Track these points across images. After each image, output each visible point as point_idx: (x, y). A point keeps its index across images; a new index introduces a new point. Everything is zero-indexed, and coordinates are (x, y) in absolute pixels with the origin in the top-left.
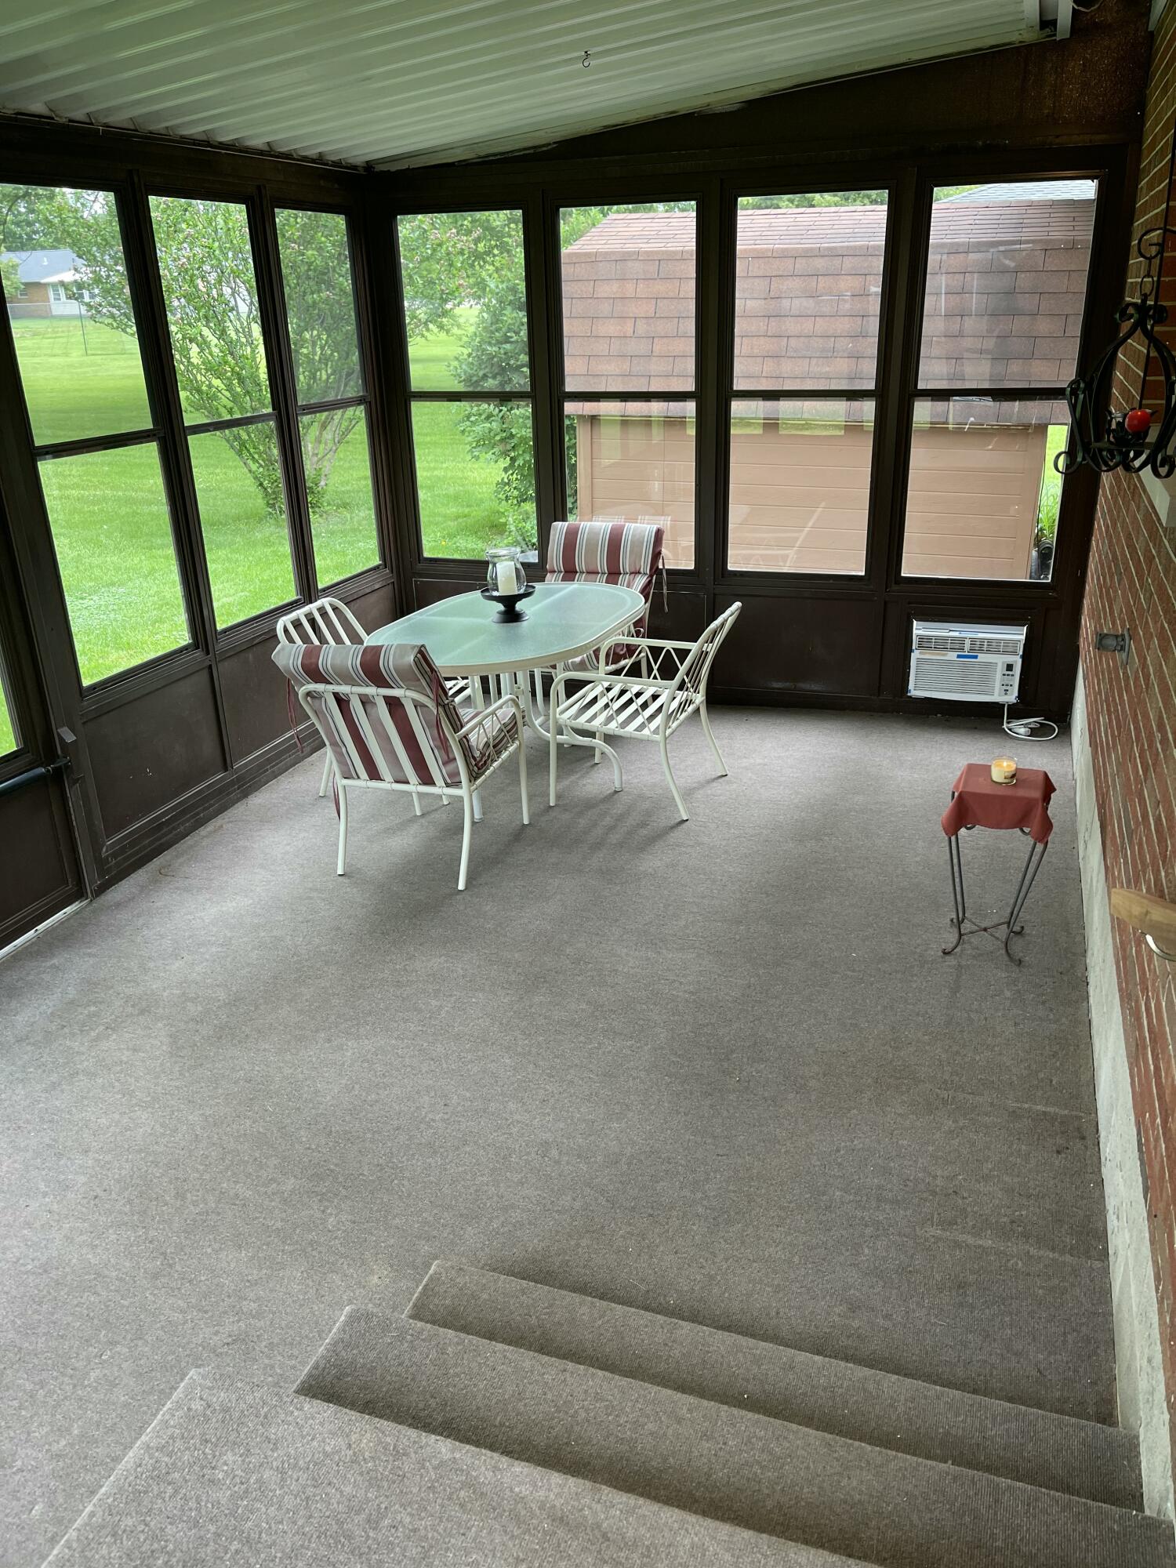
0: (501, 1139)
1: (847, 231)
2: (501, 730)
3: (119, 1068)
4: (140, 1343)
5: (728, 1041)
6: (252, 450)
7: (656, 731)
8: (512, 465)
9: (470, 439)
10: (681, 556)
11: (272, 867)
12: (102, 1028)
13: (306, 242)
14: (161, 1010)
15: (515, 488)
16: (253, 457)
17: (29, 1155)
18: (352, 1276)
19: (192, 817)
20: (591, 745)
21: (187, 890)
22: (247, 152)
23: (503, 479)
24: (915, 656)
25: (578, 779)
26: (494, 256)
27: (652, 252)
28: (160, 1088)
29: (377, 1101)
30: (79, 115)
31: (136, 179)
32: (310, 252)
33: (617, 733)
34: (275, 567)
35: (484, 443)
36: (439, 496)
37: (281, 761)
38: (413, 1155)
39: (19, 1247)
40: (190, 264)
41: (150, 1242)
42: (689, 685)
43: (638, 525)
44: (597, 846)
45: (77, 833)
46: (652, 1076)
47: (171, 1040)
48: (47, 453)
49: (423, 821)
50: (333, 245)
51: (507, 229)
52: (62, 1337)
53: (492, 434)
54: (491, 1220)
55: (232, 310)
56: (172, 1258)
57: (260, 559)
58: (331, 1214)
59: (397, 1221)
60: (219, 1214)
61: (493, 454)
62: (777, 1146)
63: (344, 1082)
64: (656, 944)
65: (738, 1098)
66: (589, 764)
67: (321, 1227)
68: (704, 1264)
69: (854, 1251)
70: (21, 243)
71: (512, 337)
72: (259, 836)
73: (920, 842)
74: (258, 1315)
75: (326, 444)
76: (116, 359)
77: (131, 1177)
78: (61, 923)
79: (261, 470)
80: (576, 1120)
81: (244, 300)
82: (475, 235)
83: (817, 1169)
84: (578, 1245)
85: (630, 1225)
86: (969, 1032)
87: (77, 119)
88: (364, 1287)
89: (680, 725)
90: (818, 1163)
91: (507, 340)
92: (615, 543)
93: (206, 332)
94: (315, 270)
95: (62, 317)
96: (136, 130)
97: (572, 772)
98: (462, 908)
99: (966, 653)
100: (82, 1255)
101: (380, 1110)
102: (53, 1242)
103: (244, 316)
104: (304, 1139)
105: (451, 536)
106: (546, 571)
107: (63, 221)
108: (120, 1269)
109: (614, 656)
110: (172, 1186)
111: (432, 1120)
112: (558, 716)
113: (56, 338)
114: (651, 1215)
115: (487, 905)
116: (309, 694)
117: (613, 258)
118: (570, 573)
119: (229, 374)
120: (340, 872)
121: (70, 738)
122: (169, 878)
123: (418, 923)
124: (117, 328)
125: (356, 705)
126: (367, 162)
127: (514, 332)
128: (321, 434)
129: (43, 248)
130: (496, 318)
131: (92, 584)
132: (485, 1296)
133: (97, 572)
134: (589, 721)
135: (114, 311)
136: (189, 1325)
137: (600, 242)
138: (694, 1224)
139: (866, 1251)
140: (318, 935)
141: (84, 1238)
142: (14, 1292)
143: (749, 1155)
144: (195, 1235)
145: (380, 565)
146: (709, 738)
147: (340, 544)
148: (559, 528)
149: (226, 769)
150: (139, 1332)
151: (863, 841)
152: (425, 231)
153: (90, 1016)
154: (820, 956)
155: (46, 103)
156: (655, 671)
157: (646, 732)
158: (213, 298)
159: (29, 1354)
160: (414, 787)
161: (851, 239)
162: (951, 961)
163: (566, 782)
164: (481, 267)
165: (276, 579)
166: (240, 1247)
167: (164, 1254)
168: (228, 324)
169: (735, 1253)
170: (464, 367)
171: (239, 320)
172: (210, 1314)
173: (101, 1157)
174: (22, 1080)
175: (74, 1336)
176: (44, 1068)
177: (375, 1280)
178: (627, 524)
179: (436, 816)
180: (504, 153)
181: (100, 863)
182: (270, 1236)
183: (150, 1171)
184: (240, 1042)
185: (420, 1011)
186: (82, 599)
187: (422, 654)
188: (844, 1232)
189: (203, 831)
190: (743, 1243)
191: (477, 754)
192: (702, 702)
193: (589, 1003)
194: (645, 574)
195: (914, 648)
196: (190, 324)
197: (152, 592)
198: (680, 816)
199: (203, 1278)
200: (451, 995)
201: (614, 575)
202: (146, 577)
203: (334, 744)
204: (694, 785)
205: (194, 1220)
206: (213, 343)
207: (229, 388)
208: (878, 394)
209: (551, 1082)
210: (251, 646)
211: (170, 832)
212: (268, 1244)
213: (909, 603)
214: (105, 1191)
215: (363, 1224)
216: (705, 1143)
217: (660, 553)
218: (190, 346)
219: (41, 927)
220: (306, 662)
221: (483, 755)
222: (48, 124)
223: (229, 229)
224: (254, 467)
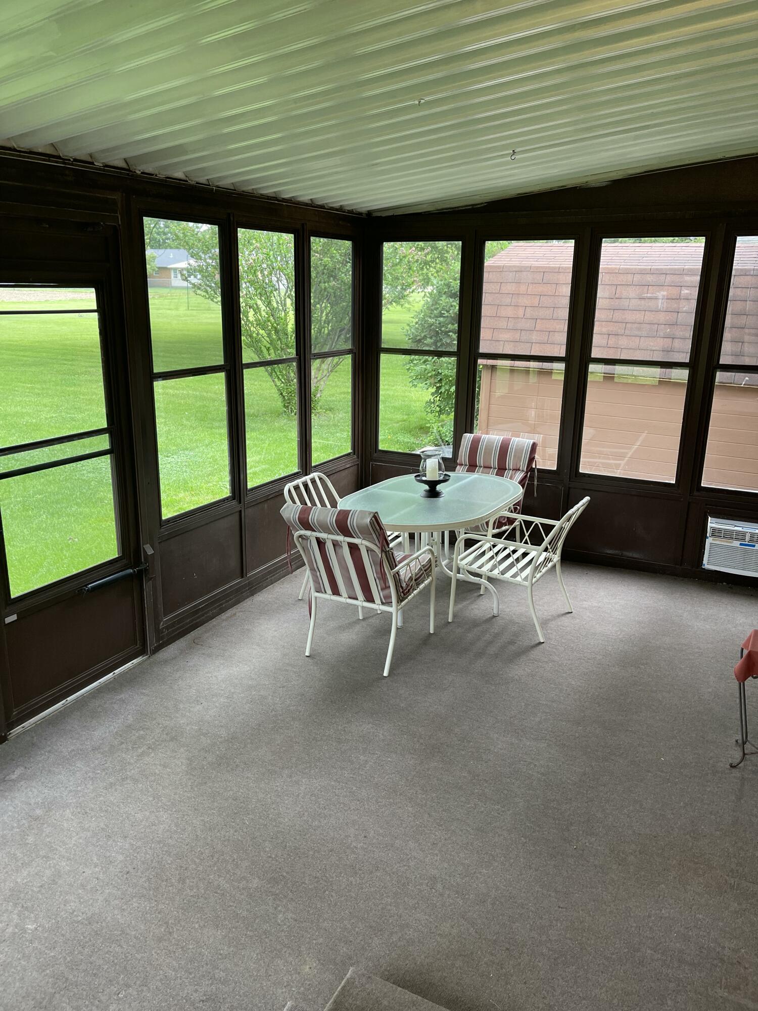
0: (402, 869)
1: (669, 258)
2: (421, 569)
3: (153, 778)
4: (145, 989)
5: (569, 816)
6: (278, 373)
7: (526, 579)
8: (436, 392)
9: (412, 374)
10: (548, 460)
11: (265, 646)
12: (145, 748)
13: (324, 253)
14: (184, 740)
15: (437, 406)
16: (279, 377)
17: (89, 834)
18: (291, 964)
19: (218, 606)
20: (479, 583)
21: (209, 656)
22: (298, 204)
23: (430, 399)
24: (709, 541)
25: (469, 604)
26: (436, 264)
27: (539, 267)
28: (177, 796)
29: (319, 827)
30: (203, 180)
31: (232, 219)
32: (326, 259)
33: (498, 577)
34: (285, 445)
35: (422, 377)
36: (389, 407)
37: (277, 574)
38: (341, 873)
39: (75, 902)
40: (255, 263)
41: (159, 913)
42: (550, 550)
43: (520, 439)
44: (480, 654)
45: (146, 612)
46: (513, 835)
47: (188, 762)
48: (160, 377)
49: (364, 623)
50: (341, 255)
51: (446, 248)
52: (95, 975)
53: (426, 372)
54: (392, 933)
55: (276, 290)
56: (172, 927)
57: (276, 440)
58: (280, 911)
59: (326, 924)
60: (206, 899)
61: (426, 384)
62: (604, 906)
63: (298, 809)
64: (518, 733)
65: (575, 862)
66: (476, 594)
67: (273, 920)
68: (546, 995)
69: (660, 1001)
70: (159, 244)
71: (444, 314)
72: (258, 623)
73: (712, 677)
74: (225, 982)
75: (323, 372)
76: (204, 313)
77: (152, 861)
78: (130, 669)
79: (282, 385)
80: (456, 862)
81: (284, 285)
82: (426, 251)
83: (633, 929)
84: (453, 965)
85: (492, 954)
86: (750, 833)
87: (201, 182)
88: (299, 973)
89: (542, 576)
90: (635, 925)
91: (441, 315)
92: (504, 449)
93: (259, 302)
94: (328, 269)
95: (176, 288)
96: (235, 190)
97: (464, 599)
98: (385, 689)
99: (747, 543)
100: (114, 915)
101: (320, 834)
102: (97, 902)
103: (283, 294)
104: (267, 849)
105: (395, 433)
106: (457, 464)
107: (185, 236)
108: (137, 930)
109: (499, 523)
110: (177, 872)
111: (355, 847)
112: (459, 562)
113: (172, 299)
114: (508, 949)
115: (402, 689)
116: (300, 536)
117: (514, 270)
118: (472, 467)
119: (270, 327)
120: (307, 654)
121: (150, 551)
122: (199, 646)
123: (356, 697)
124: (208, 298)
125: (329, 547)
126: (368, 211)
127: (446, 311)
128: (320, 365)
129: (171, 248)
130: (435, 302)
131: (174, 448)
132: (385, 1003)
133: (179, 440)
134: (480, 567)
135: (208, 288)
136: (179, 981)
137: (506, 260)
138: (539, 962)
139: (669, 1002)
140: (289, 698)
141: (117, 902)
142: (68, 936)
143: (582, 910)
144: (188, 912)
145: (351, 453)
146: (560, 584)
147: (326, 433)
148: (468, 437)
149: (242, 577)
150: (145, 981)
151: (669, 671)
152: (397, 249)
153: (139, 738)
154: (638, 757)
155: (184, 172)
156: (527, 537)
157: (518, 579)
158: (266, 283)
159: (72, 984)
160: (361, 602)
161: (673, 264)
162: (736, 773)
163: (460, 606)
164: (427, 269)
165: (285, 453)
166: (217, 926)
167: (167, 923)
168: (273, 298)
169: (570, 990)
170: (412, 330)
171: (279, 296)
172: (193, 975)
173: (134, 843)
174: (92, 778)
175: (102, 975)
176: (106, 771)
177: (307, 969)
178: (513, 438)
179: (372, 621)
180: (453, 208)
181: (158, 631)
182: (238, 922)
183: (164, 859)
184: (232, 769)
185: (352, 763)
186: (167, 457)
187: (376, 518)
188: (653, 985)
189: (224, 616)
190: (576, 982)
191: (404, 585)
192: (558, 561)
193: (469, 772)
194: (523, 471)
195: (708, 535)
196: (251, 298)
197: (209, 456)
198: (539, 639)
199: (191, 947)
200: (373, 754)
201: (501, 470)
202: (207, 446)
203: (313, 570)
204: (549, 617)
205: (189, 901)
206: (262, 309)
207: (269, 335)
208: (691, 365)
209: (440, 830)
210: (267, 499)
211: (203, 615)
212: (236, 928)
213: (706, 505)
214: (134, 869)
215: (302, 922)
216: (550, 896)
217: (534, 458)
218: (249, 310)
219: (117, 671)
220: (302, 516)
221: (407, 585)
222: (184, 184)
223: (280, 244)
224: (278, 383)
